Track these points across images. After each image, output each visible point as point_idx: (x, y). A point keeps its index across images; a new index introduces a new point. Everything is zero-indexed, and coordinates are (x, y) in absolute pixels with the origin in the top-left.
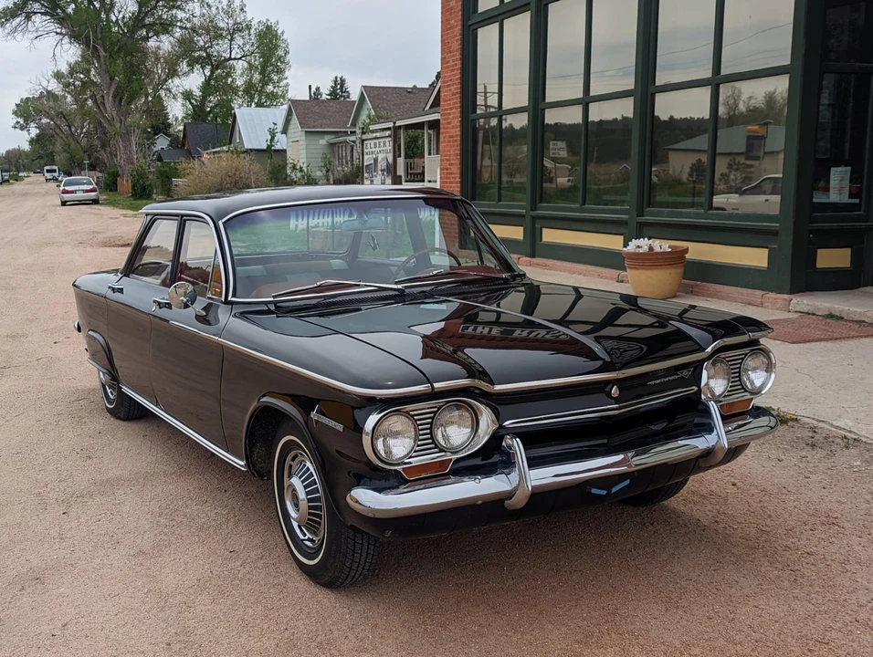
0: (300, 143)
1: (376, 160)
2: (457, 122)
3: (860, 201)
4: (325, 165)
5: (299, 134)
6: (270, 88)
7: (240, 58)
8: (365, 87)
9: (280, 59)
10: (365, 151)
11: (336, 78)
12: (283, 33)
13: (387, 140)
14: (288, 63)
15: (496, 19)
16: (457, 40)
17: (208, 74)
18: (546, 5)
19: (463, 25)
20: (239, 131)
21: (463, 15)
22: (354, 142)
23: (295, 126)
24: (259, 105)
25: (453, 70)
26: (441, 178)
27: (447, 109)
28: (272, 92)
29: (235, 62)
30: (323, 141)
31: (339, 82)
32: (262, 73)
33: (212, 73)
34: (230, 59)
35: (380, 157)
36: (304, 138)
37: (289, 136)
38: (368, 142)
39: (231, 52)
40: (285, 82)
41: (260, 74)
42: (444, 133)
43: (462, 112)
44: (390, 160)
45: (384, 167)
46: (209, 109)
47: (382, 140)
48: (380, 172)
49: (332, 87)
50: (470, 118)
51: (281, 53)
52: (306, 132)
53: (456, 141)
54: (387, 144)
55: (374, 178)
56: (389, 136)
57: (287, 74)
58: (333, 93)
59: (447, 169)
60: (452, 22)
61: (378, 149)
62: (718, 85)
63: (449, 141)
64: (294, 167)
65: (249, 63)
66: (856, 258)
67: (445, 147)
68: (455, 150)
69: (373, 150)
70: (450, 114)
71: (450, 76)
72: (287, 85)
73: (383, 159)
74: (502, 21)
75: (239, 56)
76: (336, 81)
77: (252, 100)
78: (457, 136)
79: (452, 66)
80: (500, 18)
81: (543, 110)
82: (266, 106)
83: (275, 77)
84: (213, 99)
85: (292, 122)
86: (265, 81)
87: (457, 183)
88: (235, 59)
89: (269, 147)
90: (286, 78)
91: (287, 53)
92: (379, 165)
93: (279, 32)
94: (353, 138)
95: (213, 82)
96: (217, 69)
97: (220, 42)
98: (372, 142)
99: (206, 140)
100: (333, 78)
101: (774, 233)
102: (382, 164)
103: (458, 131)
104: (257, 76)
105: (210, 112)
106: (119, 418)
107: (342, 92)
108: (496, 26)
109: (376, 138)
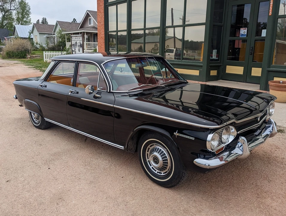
0: (37, 36)
1: (76, 43)
2: (103, 33)
3: (219, 58)
4: (47, 43)
5: (37, 34)
6: (25, 19)
7: (14, 10)
8: (57, 21)
9: (27, 11)
10: (72, 40)
11: (43, 18)
12: (28, 3)
13: (80, 37)
14: (30, 12)
15: (115, 4)
16: (103, 10)
17: (4, 14)
18: (131, 2)
19: (104, 5)
20: (17, 32)
21: (104, 2)
22: (55, 37)
23: (36, 31)
24: (22, 24)
25: (102, 18)
26: (98, 49)
27: (100, 29)
28: (26, 20)
29: (12, 11)
30: (45, 36)
31: (44, 19)
32: (22, 14)
33: (5, 14)
34: (11, 10)
35: (78, 42)
36: (39, 35)
37: (34, 34)
38: (73, 37)
39: (11, 7)
40: (30, 18)
41: (21, 15)
42: (99, 36)
43: (105, 30)
44: (82, 43)
45: (79, 45)
46: (4, 25)
47: (78, 37)
48: (78, 46)
49: (42, 20)
50: (107, 32)
51: (27, 9)
52: (39, 33)
53: (103, 38)
54: (80, 38)
55: (76, 48)
56: (81, 36)
57: (30, 16)
58: (43, 22)
59: (100, 46)
60: (101, 4)
61: (77, 40)
62: (185, 27)
63: (101, 38)
64: (37, 44)
65: (17, 11)
66: (218, 73)
67: (99, 40)
68: (103, 41)
69: (75, 40)
70: (101, 31)
71: (101, 20)
72: (30, 19)
73: (79, 43)
74: (117, 5)
75: (13, 9)
76: (43, 19)
77: (19, 23)
78: (103, 37)
79: (102, 17)
80: (116, 4)
81: (131, 31)
82: (24, 25)
83: (26, 16)
84: (5, 22)
85: (34, 30)
86: (23, 17)
87: (104, 50)
88: (12, 10)
89: (29, 37)
90: (30, 17)
91: (30, 9)
92: (77, 44)
93: (27, 3)
94: (54, 36)
95: (5, 16)
96: (7, 12)
97: (7, 4)
98: (75, 37)
99: (5, 34)
100: (42, 18)
101: (201, 66)
102: (78, 44)
103: (104, 36)
104: (20, 16)
105: (5, 26)
106: (41, 129)
107: (45, 22)
108: (115, 6)
109: (76, 36)
